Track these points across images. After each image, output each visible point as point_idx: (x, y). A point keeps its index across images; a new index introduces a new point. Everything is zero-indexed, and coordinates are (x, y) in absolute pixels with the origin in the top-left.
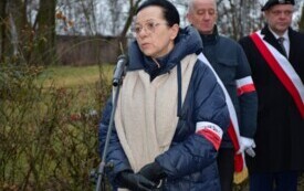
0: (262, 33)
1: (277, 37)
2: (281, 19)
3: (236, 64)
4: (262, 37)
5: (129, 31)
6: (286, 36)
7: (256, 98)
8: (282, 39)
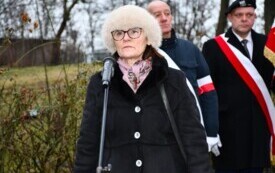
0: (226, 36)
1: (240, 39)
2: (243, 21)
3: (196, 65)
4: (226, 39)
5: (64, 34)
6: (249, 38)
7: (216, 97)
8: (245, 42)
